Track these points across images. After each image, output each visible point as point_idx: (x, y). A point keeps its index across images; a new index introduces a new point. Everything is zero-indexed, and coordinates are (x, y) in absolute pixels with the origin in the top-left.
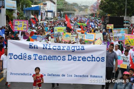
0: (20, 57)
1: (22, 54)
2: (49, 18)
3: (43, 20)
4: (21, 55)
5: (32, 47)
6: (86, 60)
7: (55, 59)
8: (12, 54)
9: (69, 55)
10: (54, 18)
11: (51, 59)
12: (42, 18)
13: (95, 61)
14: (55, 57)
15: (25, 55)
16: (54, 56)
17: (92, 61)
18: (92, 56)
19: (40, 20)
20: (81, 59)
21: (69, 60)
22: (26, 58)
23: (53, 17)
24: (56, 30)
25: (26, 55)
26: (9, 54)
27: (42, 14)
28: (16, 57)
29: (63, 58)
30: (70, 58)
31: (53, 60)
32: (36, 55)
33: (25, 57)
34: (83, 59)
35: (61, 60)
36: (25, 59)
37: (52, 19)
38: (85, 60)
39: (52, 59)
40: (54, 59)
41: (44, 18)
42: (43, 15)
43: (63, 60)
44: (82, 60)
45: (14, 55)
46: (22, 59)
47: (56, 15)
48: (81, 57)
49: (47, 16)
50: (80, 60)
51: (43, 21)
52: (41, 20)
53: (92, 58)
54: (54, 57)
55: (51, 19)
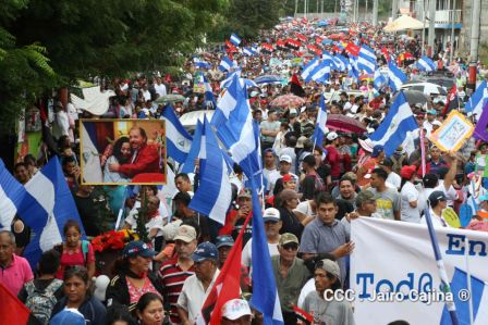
1: (411, 275)
4: (408, 279)
8: (371, 276)
25: (430, 283)
26: (359, 276)
33: (428, 288)
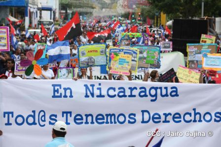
0: (31, 120)
1: (34, 112)
2: (44, 23)
3: (33, 25)
4: (32, 114)
5: (59, 95)
6: (182, 119)
7: (113, 121)
8: (12, 113)
9: (143, 112)
10: (56, 22)
11: (103, 123)
12: (31, 22)
13: (200, 121)
14: (113, 117)
15: (42, 114)
16: (110, 115)
17: (195, 121)
18: (194, 110)
19: (27, 27)
20: (169, 118)
21: (143, 122)
22: (45, 121)
23: (52, 21)
24: (83, 54)
25: (44, 116)
27: (31, 13)
28: (20, 120)
29: (129, 117)
30: (146, 116)
31: (107, 123)
32: (69, 115)
33: (43, 119)
34: (174, 118)
35: (127, 122)
36: (42, 123)
37: (50, 23)
38: (180, 121)
39: (105, 121)
40: (109, 121)
41: (35, 22)
42: (33, 17)
43: (129, 122)
44: (172, 121)
45: (15, 116)
46: (36, 124)
47: (57, 15)
48: (170, 114)
49: (41, 17)
50: (169, 122)
51: (34, 28)
52: (30, 27)
53: (196, 114)
54: (109, 117)
55: (48, 25)
